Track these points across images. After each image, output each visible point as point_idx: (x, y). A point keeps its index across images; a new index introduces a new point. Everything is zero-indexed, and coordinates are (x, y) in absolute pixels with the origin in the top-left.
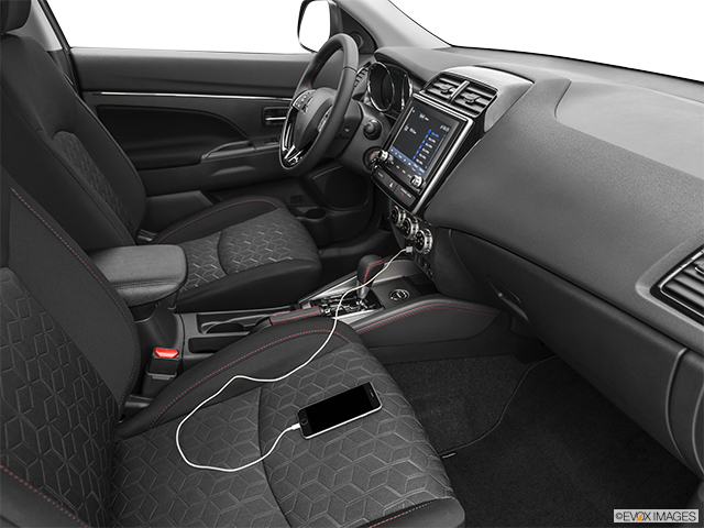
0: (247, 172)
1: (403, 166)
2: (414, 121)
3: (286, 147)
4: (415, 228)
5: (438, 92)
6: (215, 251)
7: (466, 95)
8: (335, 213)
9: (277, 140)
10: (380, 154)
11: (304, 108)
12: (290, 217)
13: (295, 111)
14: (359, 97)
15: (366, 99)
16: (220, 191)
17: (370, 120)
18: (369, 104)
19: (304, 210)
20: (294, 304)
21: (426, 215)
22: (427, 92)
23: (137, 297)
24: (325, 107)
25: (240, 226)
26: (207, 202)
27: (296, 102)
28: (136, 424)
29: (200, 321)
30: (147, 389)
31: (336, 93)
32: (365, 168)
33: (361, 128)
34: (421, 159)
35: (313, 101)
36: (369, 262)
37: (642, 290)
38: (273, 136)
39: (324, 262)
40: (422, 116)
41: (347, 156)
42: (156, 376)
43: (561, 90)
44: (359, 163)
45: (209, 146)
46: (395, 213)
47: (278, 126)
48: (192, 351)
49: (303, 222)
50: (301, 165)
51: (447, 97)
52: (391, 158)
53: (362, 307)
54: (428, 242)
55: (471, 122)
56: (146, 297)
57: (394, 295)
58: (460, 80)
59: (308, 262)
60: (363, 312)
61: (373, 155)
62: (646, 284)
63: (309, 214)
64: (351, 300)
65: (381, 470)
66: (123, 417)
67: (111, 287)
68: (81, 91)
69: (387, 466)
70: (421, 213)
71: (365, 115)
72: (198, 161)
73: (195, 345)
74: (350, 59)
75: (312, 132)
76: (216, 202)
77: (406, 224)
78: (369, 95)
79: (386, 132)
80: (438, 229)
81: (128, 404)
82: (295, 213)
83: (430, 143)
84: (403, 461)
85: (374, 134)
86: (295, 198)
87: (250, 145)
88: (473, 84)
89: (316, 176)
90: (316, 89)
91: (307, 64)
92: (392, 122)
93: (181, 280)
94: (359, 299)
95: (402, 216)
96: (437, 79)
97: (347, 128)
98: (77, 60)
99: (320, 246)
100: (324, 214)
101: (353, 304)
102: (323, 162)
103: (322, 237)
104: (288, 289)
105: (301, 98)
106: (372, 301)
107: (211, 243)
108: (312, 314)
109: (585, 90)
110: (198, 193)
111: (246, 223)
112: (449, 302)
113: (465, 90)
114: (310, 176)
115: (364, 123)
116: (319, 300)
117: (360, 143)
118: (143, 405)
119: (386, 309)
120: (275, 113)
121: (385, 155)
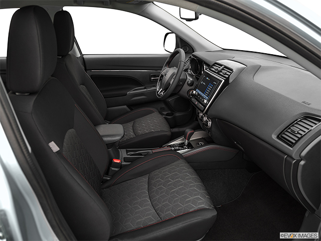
0: (144, 98)
1: (201, 96)
2: (205, 80)
3: (158, 89)
4: (205, 119)
5: (213, 70)
6: (132, 128)
7: (223, 71)
8: (177, 114)
9: (155, 86)
10: (193, 92)
11: (165, 75)
12: (160, 115)
13: (162, 76)
14: (186, 70)
15: (189, 71)
16: (134, 105)
17: (190, 79)
18: (190, 73)
19: (165, 113)
20: (161, 147)
21: (208, 113)
22: (210, 70)
23: (108, 141)
24: (173, 75)
25: (141, 119)
26: (129, 110)
27: (163, 73)
28: (107, 185)
29: (127, 152)
30: (110, 173)
31: (177, 69)
32: (188, 97)
33: (186, 82)
34: (207, 94)
35: (169, 73)
36: (189, 131)
37: (274, 137)
38: (154, 85)
39: (172, 133)
40: (207, 78)
41: (181, 92)
42: (113, 169)
43: (257, 69)
44: (186, 95)
45: (130, 89)
46: (199, 113)
47: (156, 81)
48: (125, 161)
49: (165, 118)
50: (164, 96)
51: (217, 71)
52: (197, 93)
53: (186, 148)
54: (210, 123)
55: (223, 81)
56: (111, 141)
57: (198, 144)
58: (221, 65)
59: (167, 132)
60: (186, 150)
61: (191, 92)
62: (275, 135)
63: (167, 115)
64: (182, 146)
65: (189, 199)
66: (102, 182)
67: (101, 137)
68: (86, 70)
69: (192, 198)
70: (206, 113)
71: (188, 77)
72: (126, 95)
73: (125, 160)
74: (182, 58)
75: (168, 84)
76: (132, 110)
77: (202, 117)
78: (190, 69)
79: (196, 83)
80: (213, 119)
81: (104, 178)
82: (162, 114)
83: (210, 88)
84: (197, 197)
85: (191, 84)
86: (161, 108)
87: (145, 88)
88: (226, 67)
89: (170, 100)
90: (170, 68)
91: (167, 58)
92: (198, 79)
93: (122, 135)
94: (185, 145)
95: (201, 114)
96: (214, 65)
97: (181, 83)
98: (85, 60)
99: (171, 127)
100: (173, 114)
101: (182, 147)
102: (172, 95)
103: (172, 124)
104: (159, 141)
105: (165, 71)
106: (190, 146)
107: (130, 125)
108: (167, 149)
109: (267, 69)
110: (125, 107)
111: (143, 118)
112: (218, 146)
113: (223, 69)
114: (167, 100)
115: (187, 80)
116: (170, 145)
117: (186, 88)
118: (109, 179)
119: (195, 149)
120: (155, 76)
121: (194, 92)
